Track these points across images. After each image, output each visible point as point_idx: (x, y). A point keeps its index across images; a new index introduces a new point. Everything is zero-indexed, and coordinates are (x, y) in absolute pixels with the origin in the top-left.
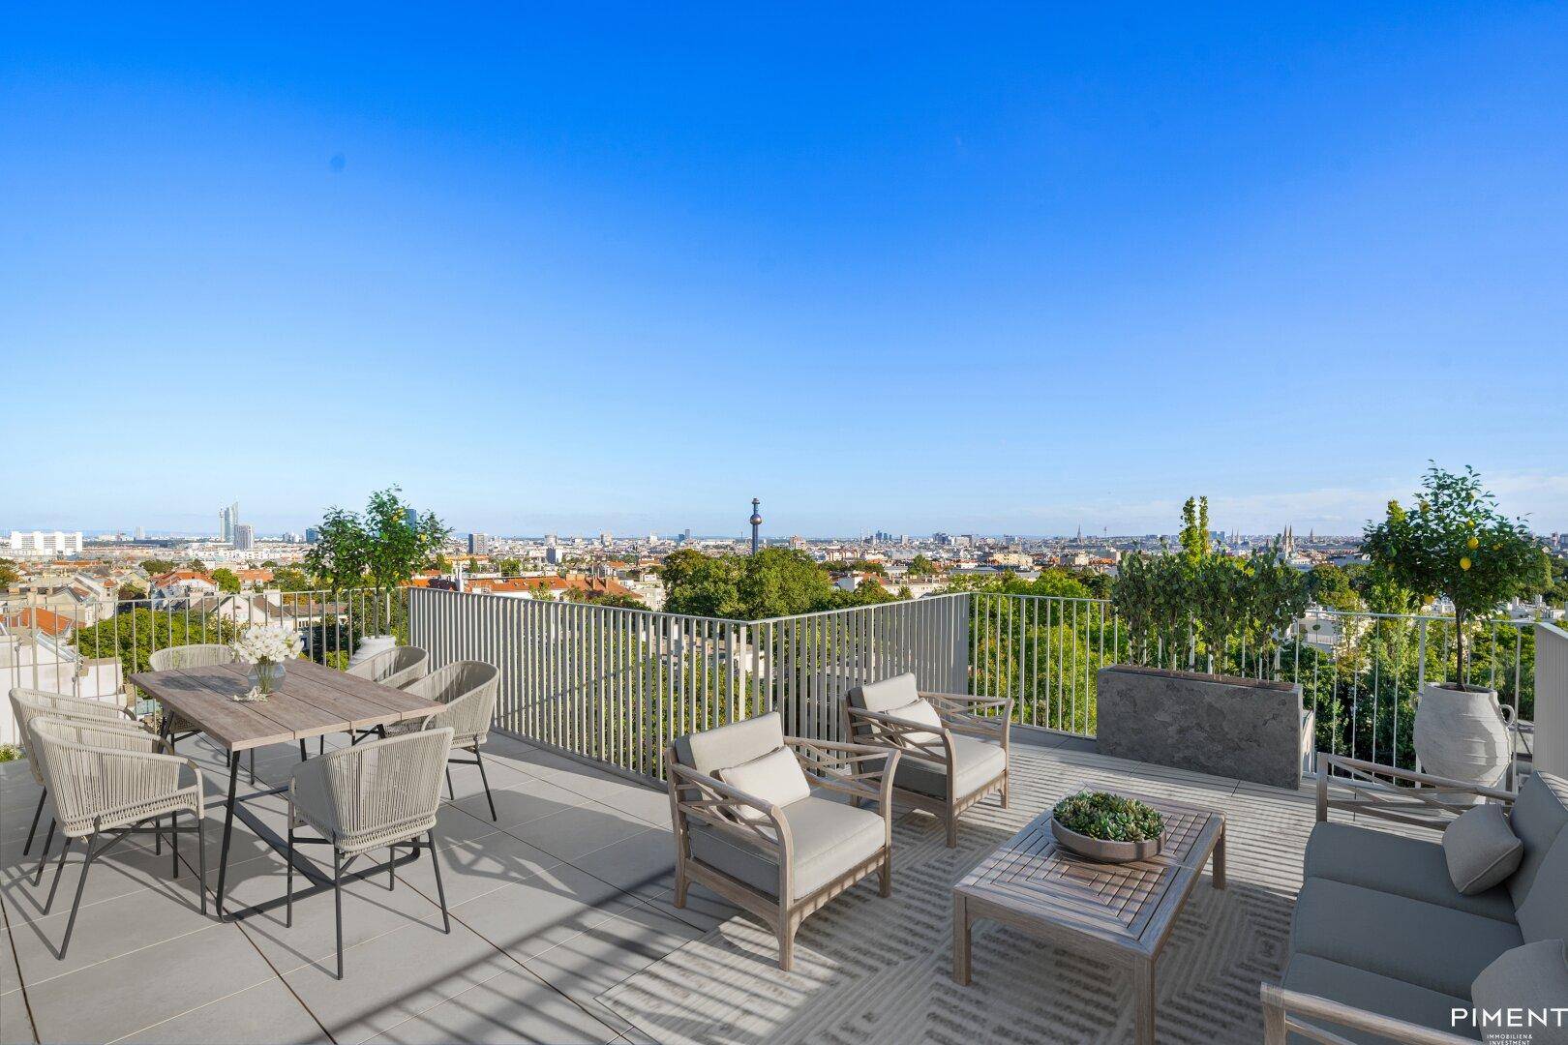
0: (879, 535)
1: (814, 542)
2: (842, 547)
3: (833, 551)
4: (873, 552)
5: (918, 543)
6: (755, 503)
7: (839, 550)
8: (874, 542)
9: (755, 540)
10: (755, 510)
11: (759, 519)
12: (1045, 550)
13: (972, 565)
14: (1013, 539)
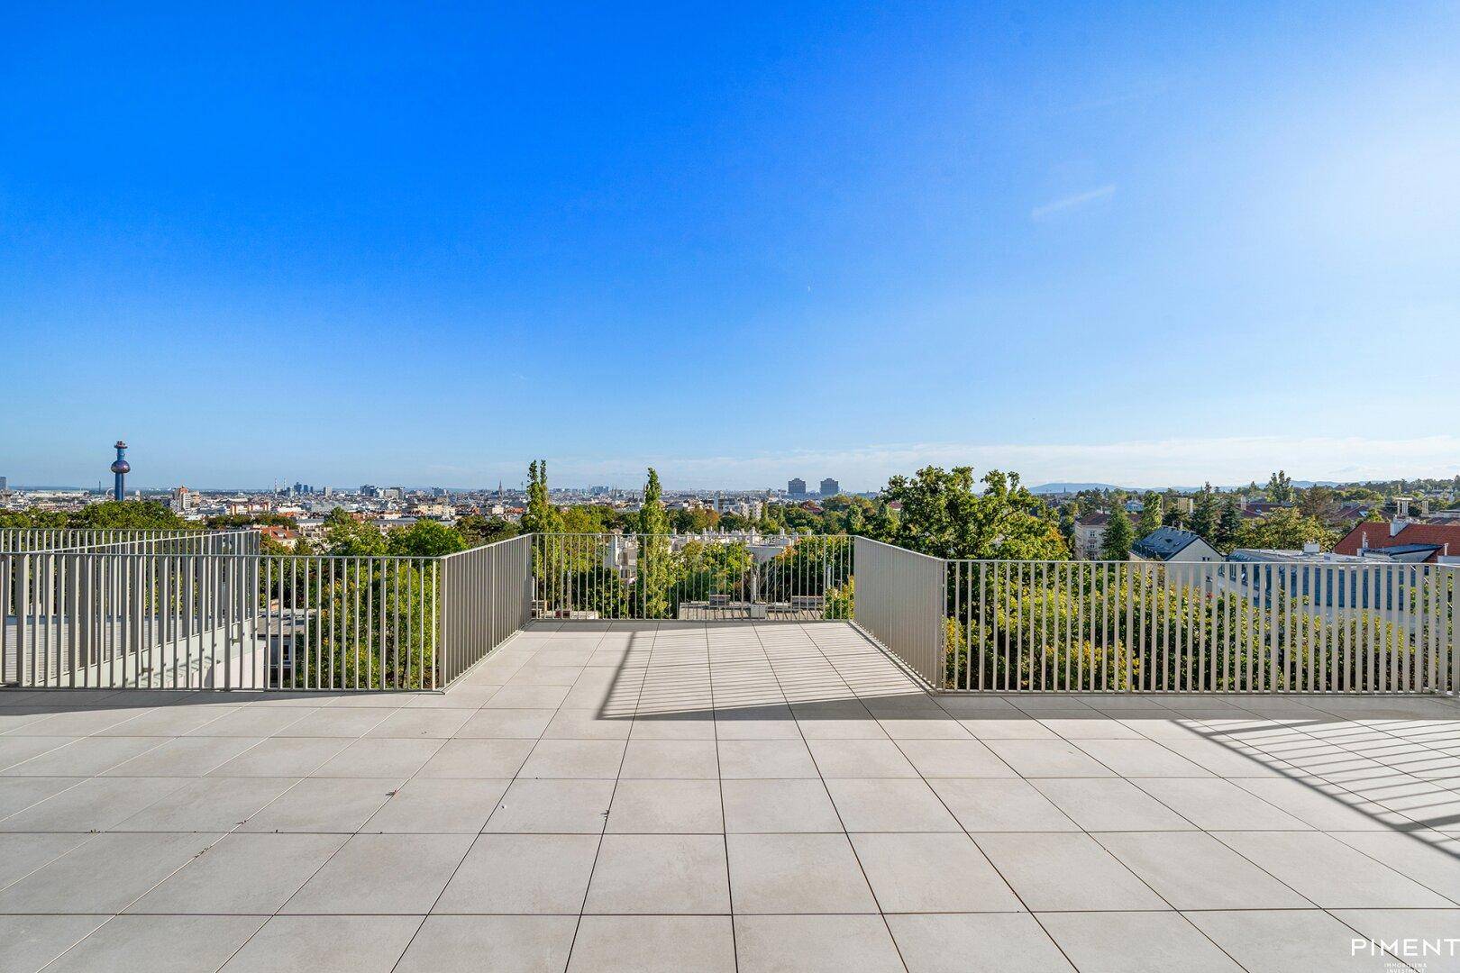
0: (298, 487)
1: (213, 495)
2: (250, 500)
3: (235, 504)
4: (289, 504)
5: (343, 495)
6: (120, 447)
7: (243, 504)
8: (292, 494)
9: (118, 490)
10: (119, 456)
11: (125, 467)
12: (471, 502)
13: (395, 516)
14: (442, 491)
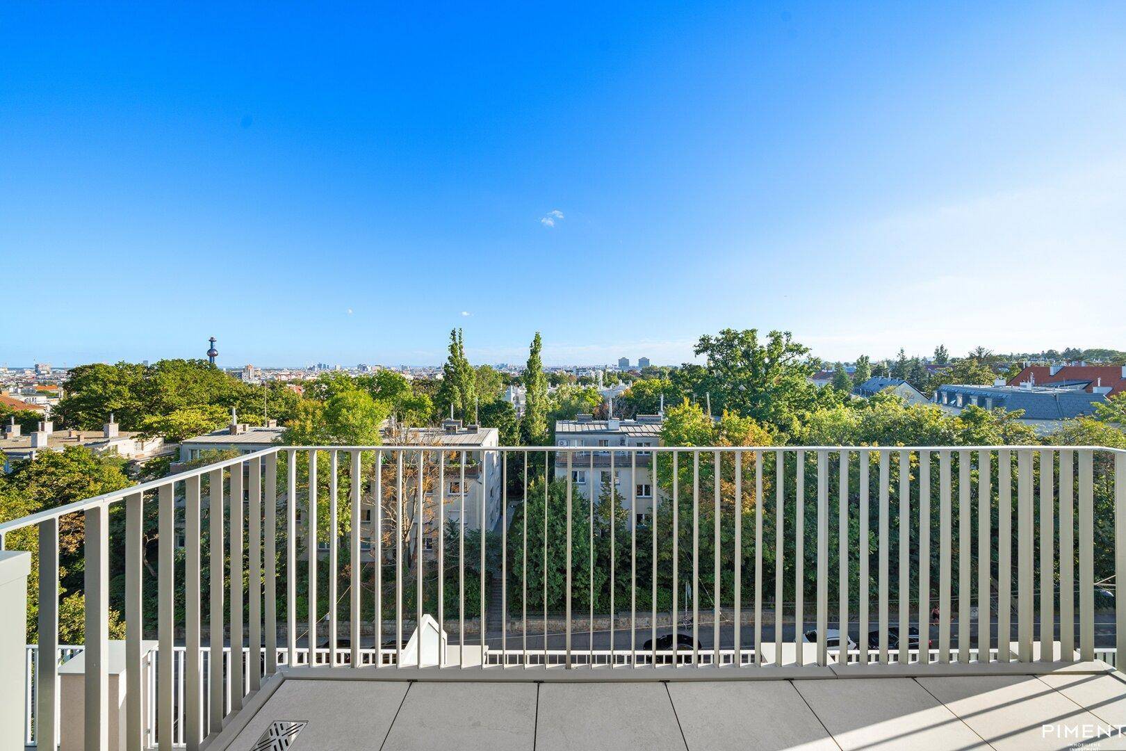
0: (320, 366)
1: (269, 370)
2: (289, 373)
3: (281, 375)
4: (314, 375)
5: (348, 370)
6: (212, 341)
7: (287, 375)
8: (316, 369)
10: (212, 346)
11: (216, 353)
12: (424, 373)
14: (406, 367)
